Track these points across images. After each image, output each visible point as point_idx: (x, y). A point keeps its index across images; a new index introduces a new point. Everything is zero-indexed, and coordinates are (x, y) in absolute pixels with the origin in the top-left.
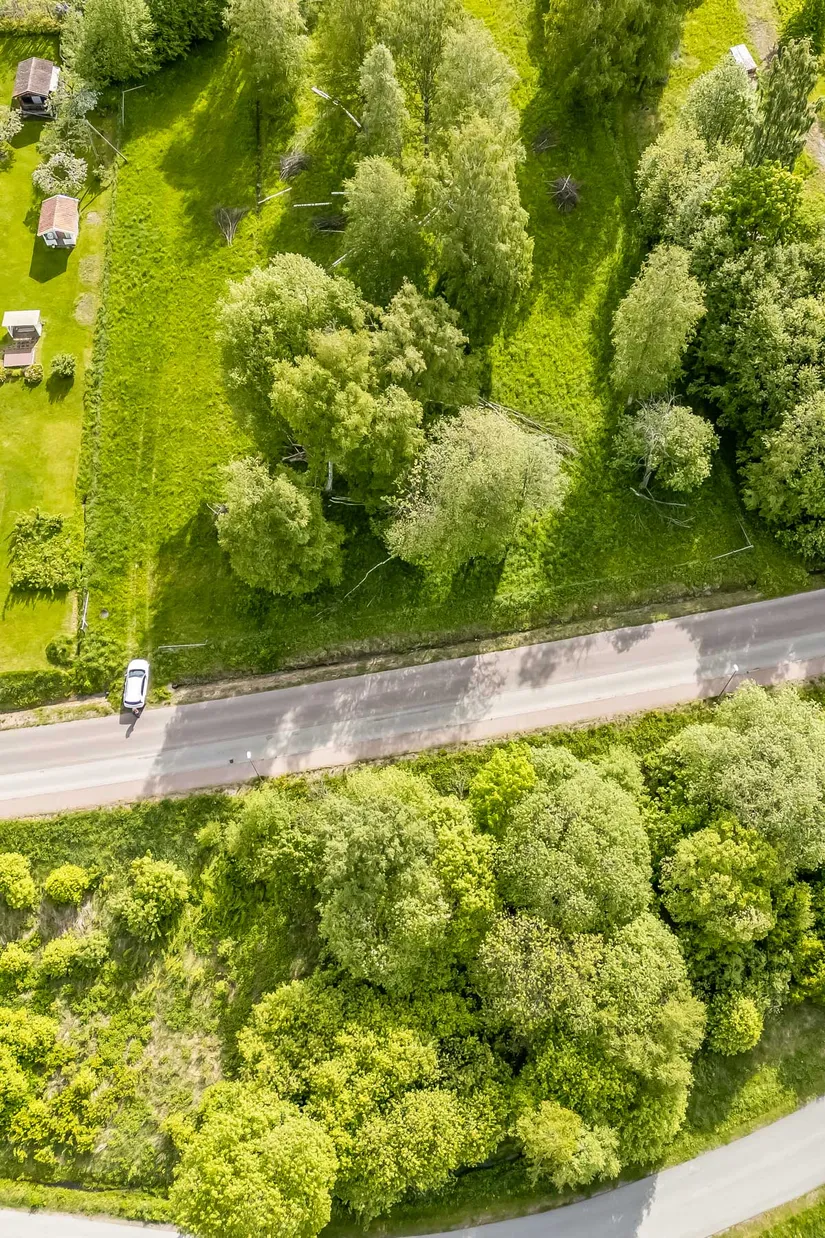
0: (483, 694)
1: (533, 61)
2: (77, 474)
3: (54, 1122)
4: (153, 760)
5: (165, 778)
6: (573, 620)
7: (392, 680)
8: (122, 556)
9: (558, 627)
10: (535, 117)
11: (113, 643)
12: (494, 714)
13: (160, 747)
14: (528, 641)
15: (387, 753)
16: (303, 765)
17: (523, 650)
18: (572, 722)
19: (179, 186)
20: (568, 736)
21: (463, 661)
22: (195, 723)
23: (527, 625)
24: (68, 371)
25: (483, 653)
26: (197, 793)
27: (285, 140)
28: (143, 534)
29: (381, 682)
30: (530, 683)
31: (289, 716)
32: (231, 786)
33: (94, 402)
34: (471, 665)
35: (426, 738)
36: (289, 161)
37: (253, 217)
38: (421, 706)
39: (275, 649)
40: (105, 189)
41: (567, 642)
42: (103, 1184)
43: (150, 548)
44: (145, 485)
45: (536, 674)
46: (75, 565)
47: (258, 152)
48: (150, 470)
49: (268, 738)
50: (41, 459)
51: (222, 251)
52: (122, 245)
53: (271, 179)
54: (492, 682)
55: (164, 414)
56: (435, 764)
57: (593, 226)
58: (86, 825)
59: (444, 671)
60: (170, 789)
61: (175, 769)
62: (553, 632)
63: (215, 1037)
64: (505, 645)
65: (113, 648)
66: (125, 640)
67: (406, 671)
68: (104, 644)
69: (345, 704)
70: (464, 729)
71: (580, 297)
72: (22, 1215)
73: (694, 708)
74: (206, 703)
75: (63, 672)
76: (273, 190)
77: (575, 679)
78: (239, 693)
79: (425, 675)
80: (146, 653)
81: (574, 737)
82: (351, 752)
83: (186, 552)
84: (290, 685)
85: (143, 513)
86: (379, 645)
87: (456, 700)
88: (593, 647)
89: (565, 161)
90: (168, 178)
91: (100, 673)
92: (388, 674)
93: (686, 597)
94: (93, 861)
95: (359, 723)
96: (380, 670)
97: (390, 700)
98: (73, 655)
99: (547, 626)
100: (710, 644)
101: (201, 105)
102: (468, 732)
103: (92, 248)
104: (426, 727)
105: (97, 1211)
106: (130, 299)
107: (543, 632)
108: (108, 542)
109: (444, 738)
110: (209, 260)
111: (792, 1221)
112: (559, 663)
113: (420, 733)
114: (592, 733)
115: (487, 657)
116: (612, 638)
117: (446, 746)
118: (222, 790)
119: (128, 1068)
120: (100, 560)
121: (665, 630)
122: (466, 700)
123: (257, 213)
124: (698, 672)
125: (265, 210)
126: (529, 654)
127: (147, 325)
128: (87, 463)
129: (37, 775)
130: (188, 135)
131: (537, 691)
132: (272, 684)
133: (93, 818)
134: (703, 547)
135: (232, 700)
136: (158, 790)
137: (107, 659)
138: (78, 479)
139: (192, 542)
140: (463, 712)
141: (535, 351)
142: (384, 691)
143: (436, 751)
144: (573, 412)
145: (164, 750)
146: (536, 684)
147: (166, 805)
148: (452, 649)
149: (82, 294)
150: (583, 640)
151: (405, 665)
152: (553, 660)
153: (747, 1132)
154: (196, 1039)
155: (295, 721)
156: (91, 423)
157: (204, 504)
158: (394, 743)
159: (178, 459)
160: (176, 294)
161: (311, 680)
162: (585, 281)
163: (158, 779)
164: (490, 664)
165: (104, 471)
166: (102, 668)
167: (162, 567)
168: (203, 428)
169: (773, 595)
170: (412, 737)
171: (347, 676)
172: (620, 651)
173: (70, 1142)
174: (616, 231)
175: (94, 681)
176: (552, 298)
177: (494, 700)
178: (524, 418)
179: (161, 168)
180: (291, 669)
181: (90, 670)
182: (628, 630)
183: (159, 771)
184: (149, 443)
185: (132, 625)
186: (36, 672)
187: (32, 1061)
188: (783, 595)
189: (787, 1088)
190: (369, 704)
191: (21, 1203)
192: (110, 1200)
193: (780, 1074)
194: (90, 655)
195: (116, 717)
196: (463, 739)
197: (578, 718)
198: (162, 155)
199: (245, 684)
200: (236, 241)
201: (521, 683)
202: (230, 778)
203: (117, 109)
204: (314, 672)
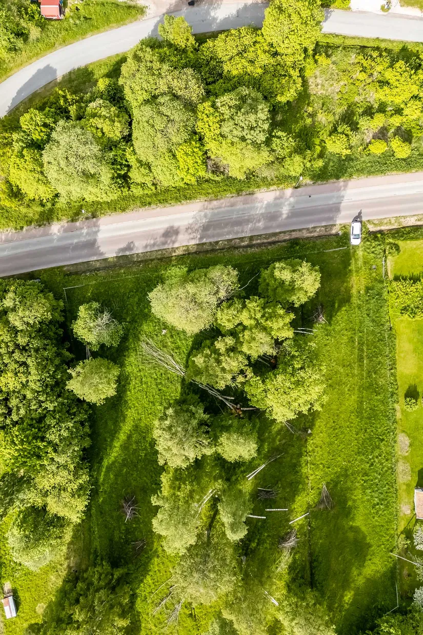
0: (196, 224)
1: (139, 616)
2: (397, 341)
3: (373, 64)
4: (345, 198)
5: (339, 190)
6: (152, 260)
7: (237, 233)
8: (369, 296)
9: (159, 257)
10: (141, 569)
11: (369, 253)
12: (192, 214)
13: (342, 204)
14: (174, 250)
15: (241, 197)
16: (278, 193)
17: (176, 245)
18: (158, 209)
19: (356, 530)
20: (160, 202)
21: (204, 241)
22: (327, 215)
23: (174, 258)
24: (408, 399)
25: (195, 245)
26: (325, 182)
27: (294, 561)
28: (359, 308)
29: (242, 232)
30: (175, 228)
31: (284, 216)
32: (310, 185)
33: (392, 383)
34: (201, 238)
35: (223, 203)
36: (291, 543)
37: (311, 503)
38: (225, 219)
39: (292, 250)
40: (402, 533)
41: (156, 248)
42: (353, 47)
43: (355, 301)
44: (360, 334)
45: (171, 232)
46: (391, 292)
47: (311, 555)
48: (359, 344)
49: (294, 207)
50: (416, 352)
51: (328, 479)
52: (387, 487)
53: (302, 531)
54: (191, 229)
55: (353, 376)
56: (219, 192)
57: (116, 483)
58: (372, 169)
59: (213, 236)
60: (336, 184)
61: (335, 194)
62: (161, 255)
63: (312, 93)
64: (184, 248)
65: (368, 251)
66: (363, 255)
67: (230, 237)
68: (373, 252)
69: (259, 221)
70: (205, 206)
71: (129, 437)
72: (382, 37)
73: (103, 214)
74: (323, 225)
75: (391, 240)
76: (300, 522)
77: (154, 230)
78: (308, 229)
79: (222, 235)
80: (353, 248)
81: (158, 202)
82: (257, 198)
83: (337, 298)
84: (284, 232)
85: (360, 320)
86: (243, 250)
87: (208, 222)
88: (144, 245)
89: (128, 531)
90: (364, 537)
91: (374, 239)
92: (240, 236)
93: (98, 269)
94: (367, 156)
95: (252, 212)
96: (243, 238)
97: (239, 223)
98: (387, 248)
99: (164, 257)
100: (91, 245)
101: (348, 597)
102: (204, 205)
103: (404, 487)
104: (223, 209)
105: (354, 38)
106: (378, 447)
107: (167, 255)
108: (376, 303)
109: (215, 203)
110: (336, 473)
111: (98, 28)
112: (160, 237)
113: (225, 207)
114: (150, 204)
115: (193, 242)
116: (135, 249)
117: (214, 200)
118: (314, 183)
119: (346, 82)
120: (380, 294)
121: (110, 252)
122: (204, 221)
123: (309, 506)
124: (98, 231)
125: (305, 507)
126: (174, 242)
127: (368, 430)
128: (393, 348)
129: (397, 193)
130: (355, 572)
131: (171, 225)
132: (293, 233)
133: (370, 173)
134: (87, 291)
135: (311, 226)
136: (342, 184)
137: (371, 245)
138: (395, 339)
139: (334, 303)
140: (205, 216)
141: (157, 404)
142: (241, 227)
143: (219, 197)
144: (140, 367)
145: (341, 203)
146: (172, 227)
147: (338, 178)
148: (209, 248)
149: (407, 454)
150: (148, 249)
151: (231, 240)
152: (163, 239)
153: (109, 57)
154: (319, 93)
155: (281, 214)
156: (392, 371)
157: (330, 324)
158: (237, 201)
159: (344, 350)
160: (353, 451)
161: (275, 234)
162: (125, 447)
163: (342, 188)
164: (192, 239)
165: (382, 343)
166: (373, 241)
167: (348, 290)
168: (333, 367)
169: (58, 268)
170: (229, 204)
171: (258, 236)
172: (132, 242)
173: (366, 57)
174: (104, 480)
175: (376, 237)
176: (144, 438)
177: (191, 221)
178: (166, 366)
179: (370, 546)
180: (284, 241)
181: (378, 240)
182: (128, 253)
183: (342, 193)
184: (361, 359)
185: (360, 263)
186: (403, 240)
187: (383, 83)
188: (54, 268)
189: (91, 71)
190: (248, 221)
191: (383, 40)
192: (348, 42)
193: (93, 76)
194: (379, 247)
195: (364, 219)
196: (206, 202)
197: (155, 211)
198: (369, 557)
199: (306, 234)
200: (320, 486)
201: (179, 227)
202: (309, 189)
203: (401, 597)
204: (273, 239)
